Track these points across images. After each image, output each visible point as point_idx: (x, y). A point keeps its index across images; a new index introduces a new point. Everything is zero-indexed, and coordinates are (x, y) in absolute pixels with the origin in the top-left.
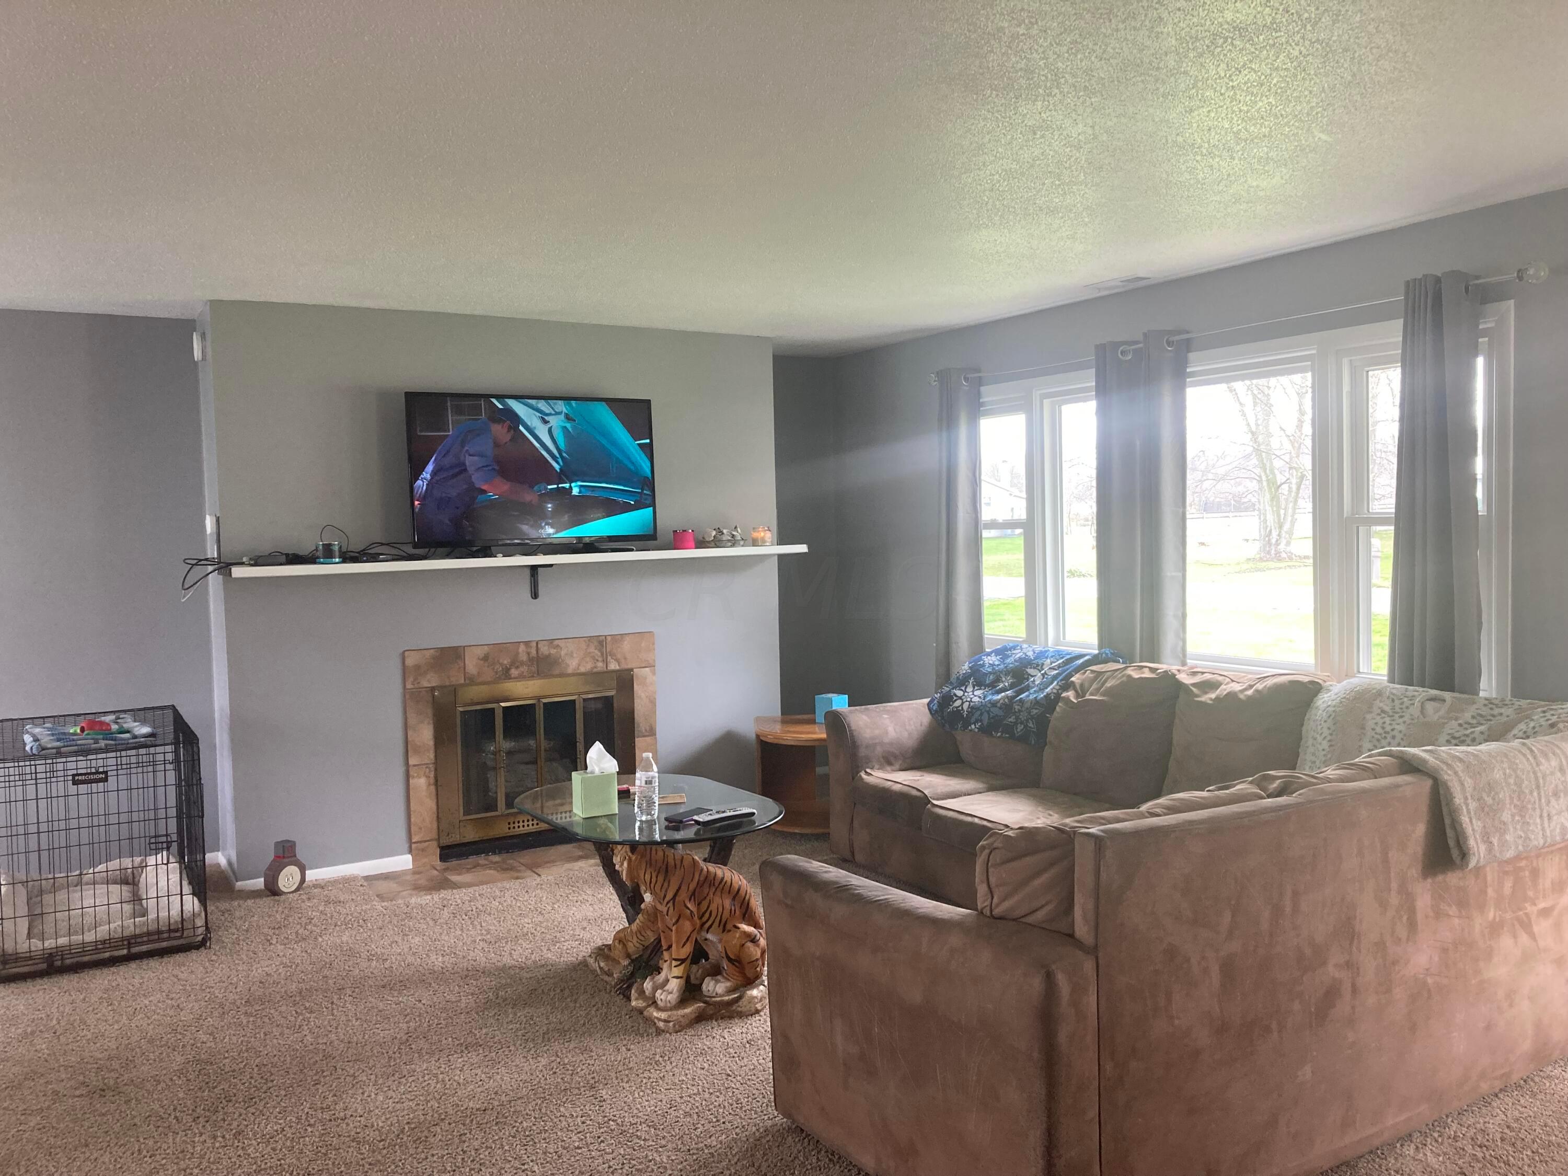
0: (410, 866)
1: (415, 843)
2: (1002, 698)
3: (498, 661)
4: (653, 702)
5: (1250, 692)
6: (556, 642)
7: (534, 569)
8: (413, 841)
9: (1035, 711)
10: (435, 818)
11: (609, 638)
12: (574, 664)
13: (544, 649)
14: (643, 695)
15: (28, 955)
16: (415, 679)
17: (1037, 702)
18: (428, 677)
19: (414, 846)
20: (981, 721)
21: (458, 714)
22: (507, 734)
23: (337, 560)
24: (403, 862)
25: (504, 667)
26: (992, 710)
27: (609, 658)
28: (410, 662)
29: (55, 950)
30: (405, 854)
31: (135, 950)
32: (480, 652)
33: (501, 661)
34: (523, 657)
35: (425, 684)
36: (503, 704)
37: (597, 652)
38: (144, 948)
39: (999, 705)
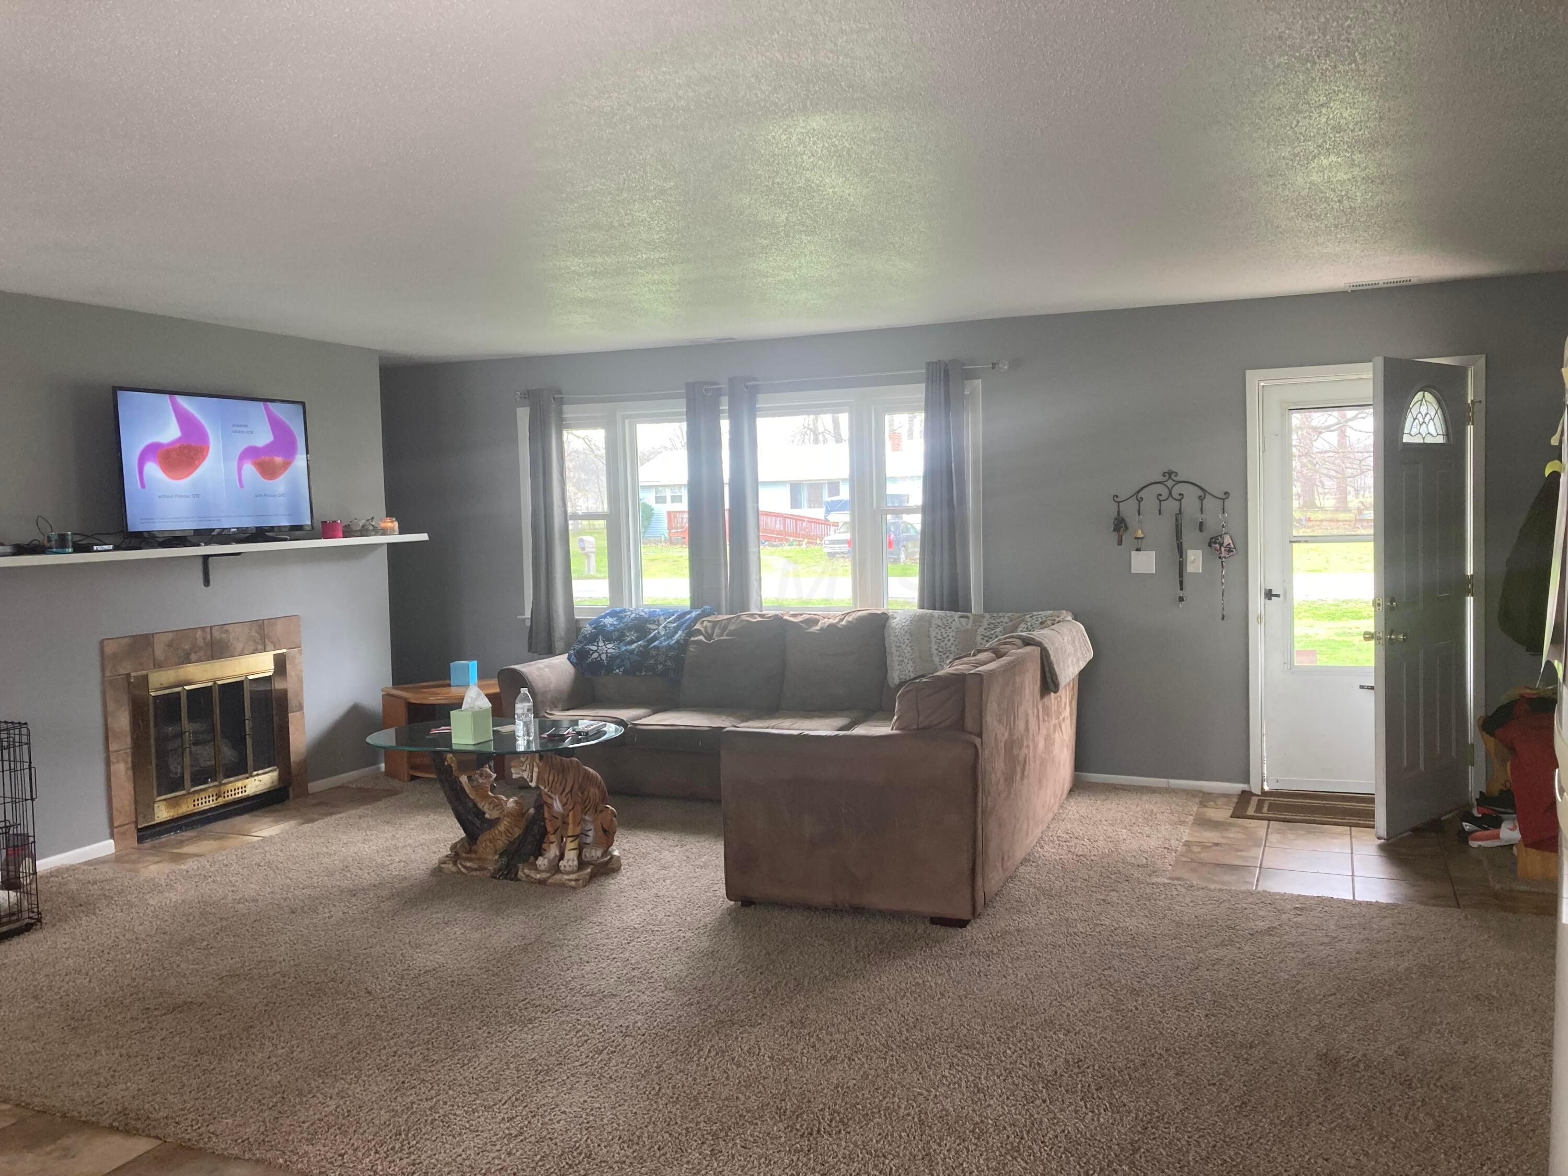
1: (116, 827)
2: (637, 647)
3: (181, 646)
4: (300, 680)
5: (843, 623)
6: (226, 627)
7: (206, 558)
8: (114, 826)
9: (671, 654)
10: (133, 802)
11: (266, 622)
12: (240, 647)
13: (217, 634)
14: (293, 674)
16: (113, 667)
17: (670, 647)
18: (125, 664)
20: (624, 666)
21: (151, 698)
22: (192, 718)
23: (70, 550)
24: (107, 847)
25: (185, 650)
26: (631, 656)
27: (267, 640)
28: (108, 650)
32: (166, 638)
33: (183, 645)
34: (200, 642)
35: (122, 671)
36: (187, 688)
37: (256, 635)
39: (635, 653)
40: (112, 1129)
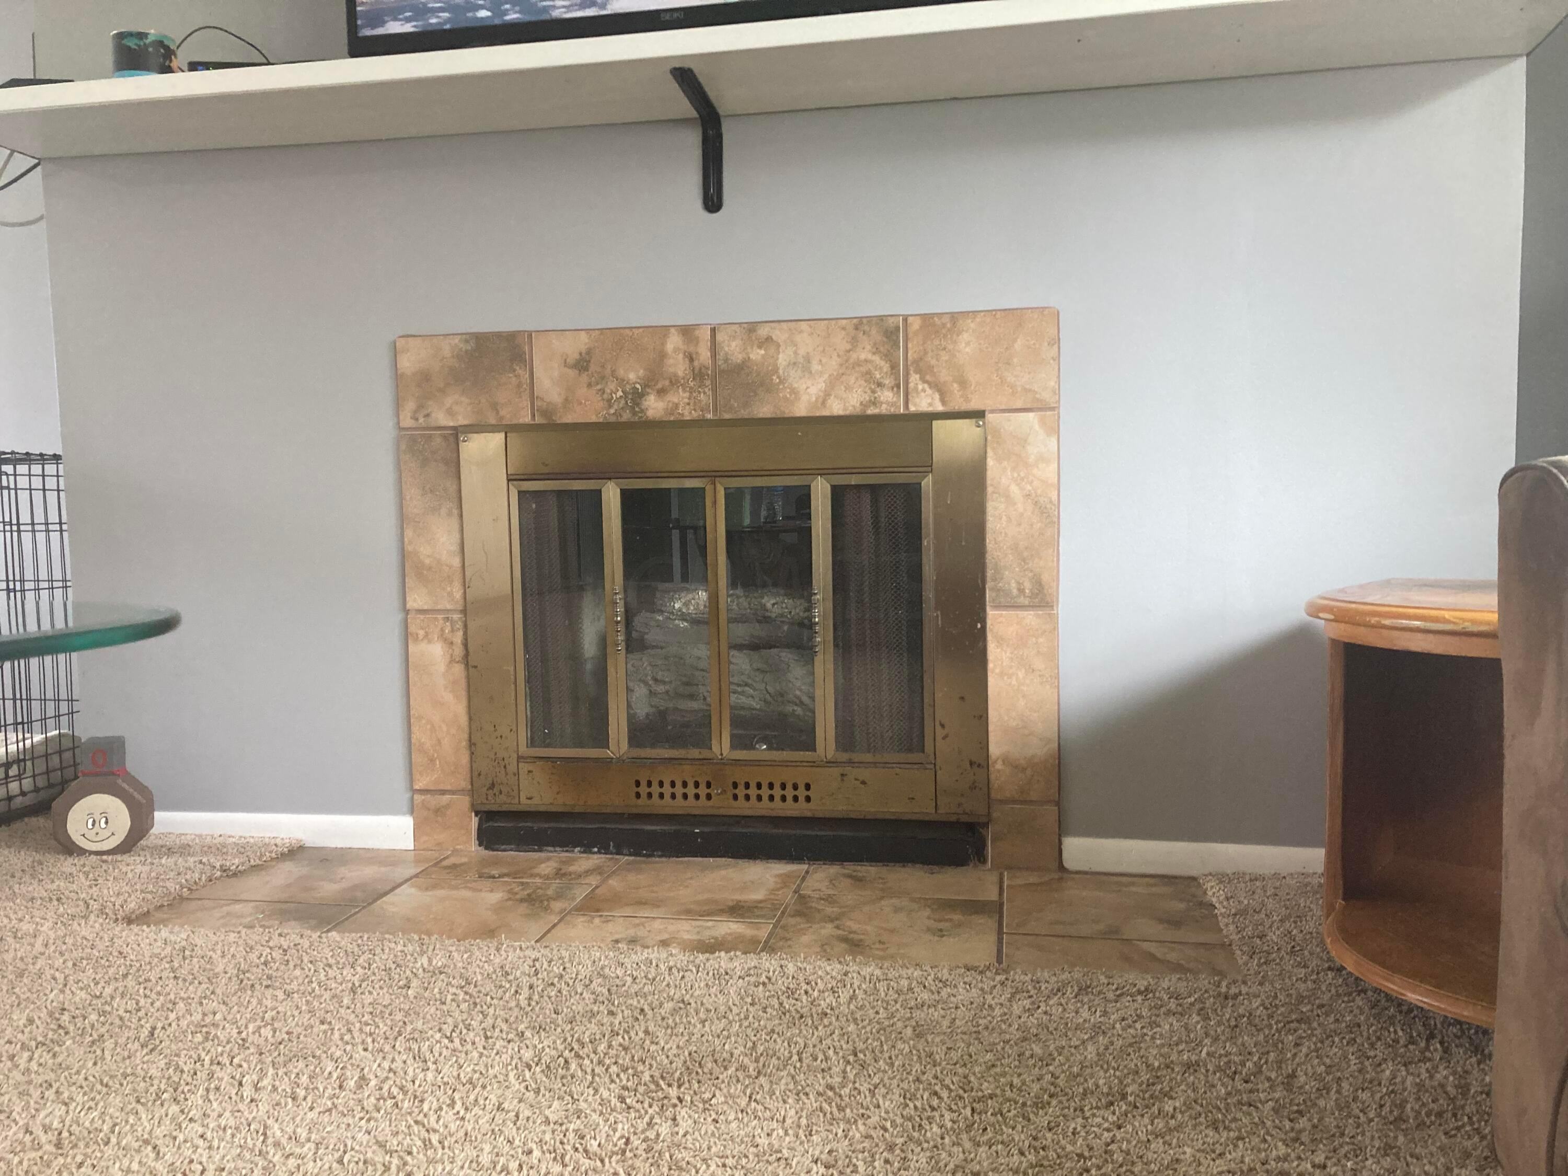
0: (409, 843)
1: (421, 791)
3: (613, 371)
6: (767, 331)
8: (416, 787)
10: (465, 743)
11: (915, 324)
12: (813, 390)
13: (733, 348)
16: (420, 407)
18: (449, 401)
19: (418, 798)
24: (394, 830)
25: (628, 388)
27: (914, 378)
30: (399, 813)
32: (573, 347)
33: (621, 372)
34: (678, 366)
35: (442, 418)
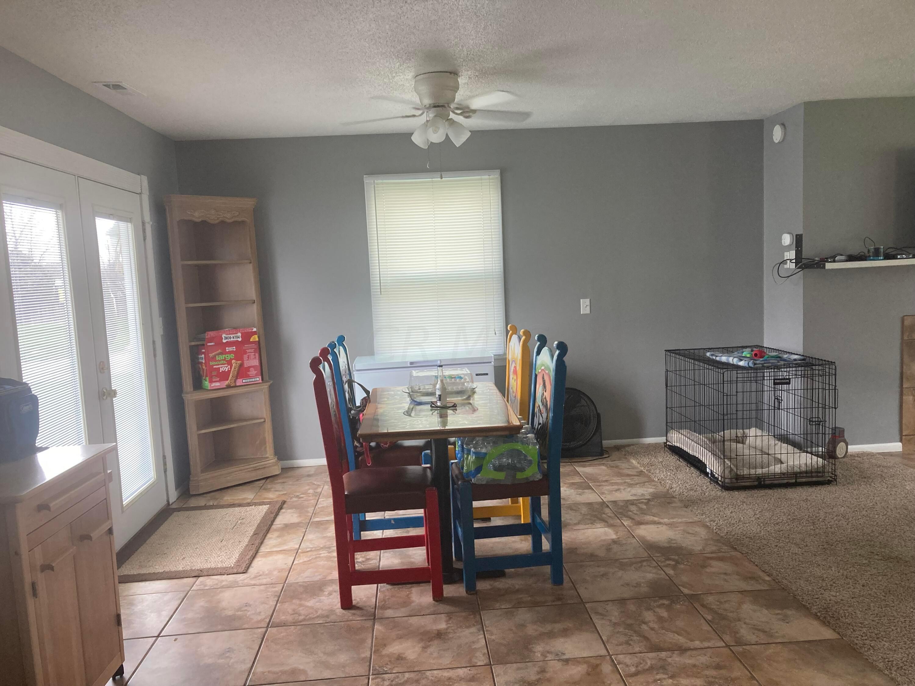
0: (900, 449)
8: (904, 434)
15: (748, 476)
16: (910, 334)
19: (904, 437)
23: (882, 258)
28: (907, 322)
29: (761, 475)
30: (898, 442)
31: (799, 480)
38: (804, 480)
40: (816, 617)
